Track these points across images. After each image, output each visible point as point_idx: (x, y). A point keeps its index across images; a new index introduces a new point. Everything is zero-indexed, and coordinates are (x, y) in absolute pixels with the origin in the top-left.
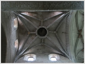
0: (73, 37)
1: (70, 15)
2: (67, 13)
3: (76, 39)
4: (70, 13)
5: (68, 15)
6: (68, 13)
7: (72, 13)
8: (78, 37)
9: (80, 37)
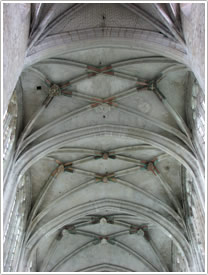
0: (90, 51)
1: (167, 41)
2: (174, 33)
3: (83, 59)
4: (177, 41)
5: (166, 36)
6: (177, 37)
7: (175, 48)
8: (89, 66)
9: (89, 71)
